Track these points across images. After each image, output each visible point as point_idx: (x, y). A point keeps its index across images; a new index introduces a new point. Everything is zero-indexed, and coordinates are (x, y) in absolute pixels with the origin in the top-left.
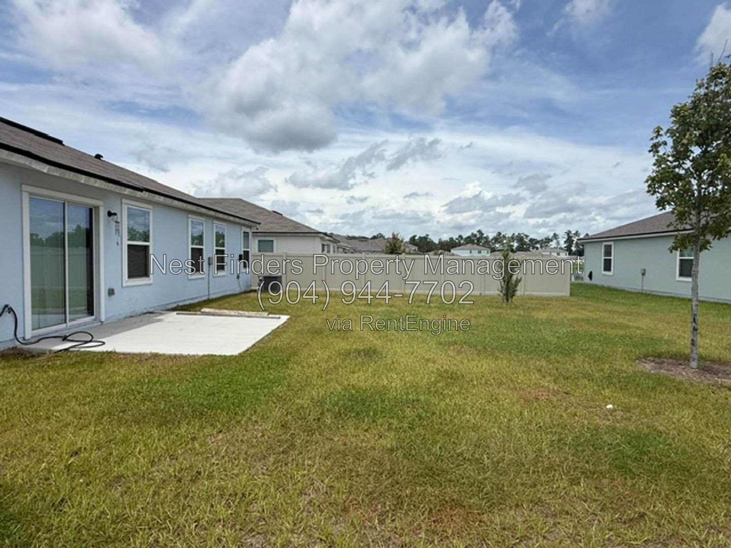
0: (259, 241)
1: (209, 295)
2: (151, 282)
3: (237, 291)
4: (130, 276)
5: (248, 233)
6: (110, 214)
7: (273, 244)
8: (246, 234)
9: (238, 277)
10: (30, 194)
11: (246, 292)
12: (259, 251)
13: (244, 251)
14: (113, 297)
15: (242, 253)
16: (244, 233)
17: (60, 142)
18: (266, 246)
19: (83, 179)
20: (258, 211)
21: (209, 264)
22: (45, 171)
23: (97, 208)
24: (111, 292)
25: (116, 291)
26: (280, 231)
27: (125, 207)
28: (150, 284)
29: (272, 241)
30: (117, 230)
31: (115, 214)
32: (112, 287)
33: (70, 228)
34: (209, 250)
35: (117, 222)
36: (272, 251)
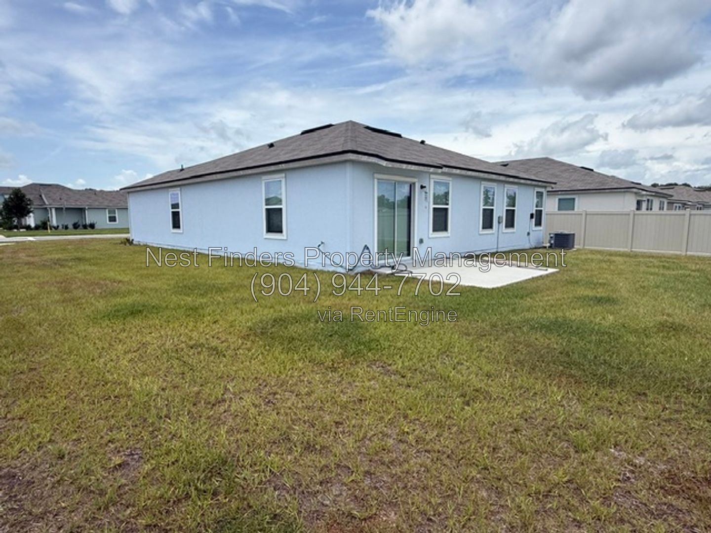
0: (560, 200)
1: (497, 248)
2: (449, 235)
3: (527, 246)
4: (434, 230)
5: (542, 193)
6: (422, 187)
7: (574, 202)
8: (540, 195)
9: (529, 234)
10: (378, 179)
11: (536, 248)
12: (559, 209)
13: (536, 211)
14: (423, 244)
15: (534, 212)
16: (537, 192)
17: (399, 136)
18: (566, 204)
19: (404, 166)
20: (563, 168)
21: (499, 223)
22: (384, 165)
23: (414, 184)
24: (421, 241)
25: (424, 241)
26: (583, 188)
27: (432, 181)
28: (448, 237)
29: (574, 199)
30: (426, 198)
31: (425, 187)
32: (422, 237)
33: (399, 198)
34: (500, 210)
35: (426, 193)
36: (573, 209)
